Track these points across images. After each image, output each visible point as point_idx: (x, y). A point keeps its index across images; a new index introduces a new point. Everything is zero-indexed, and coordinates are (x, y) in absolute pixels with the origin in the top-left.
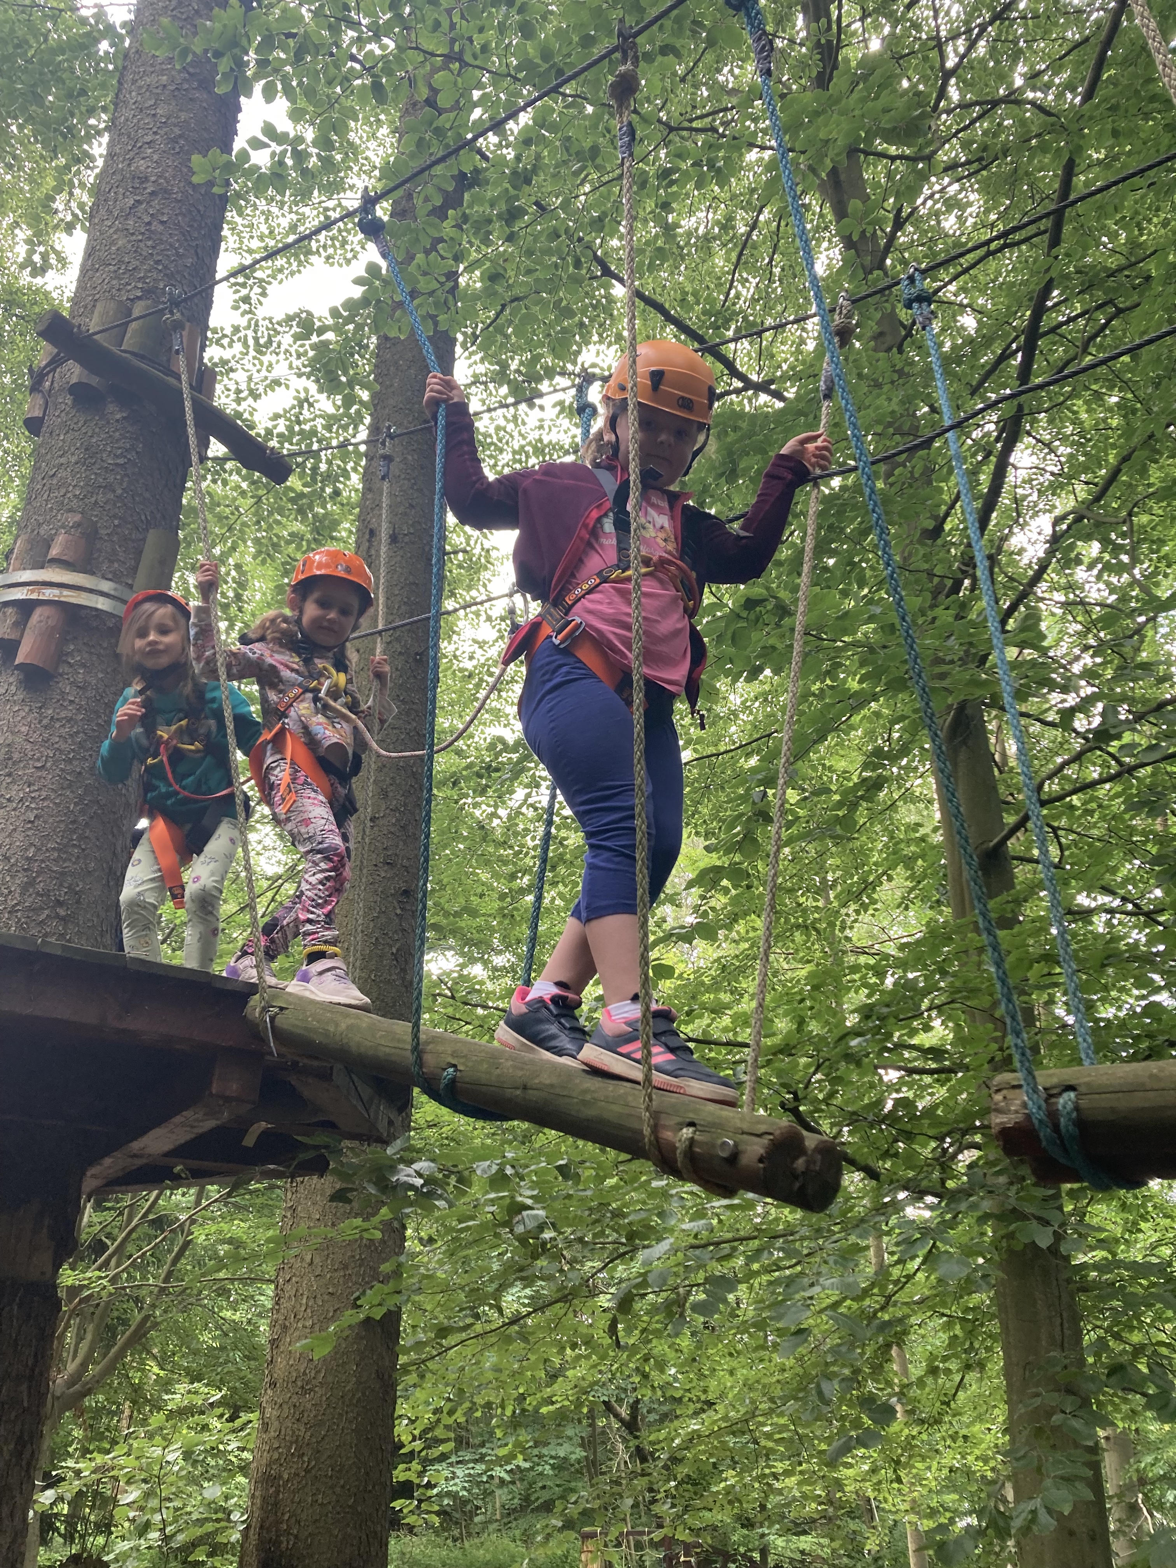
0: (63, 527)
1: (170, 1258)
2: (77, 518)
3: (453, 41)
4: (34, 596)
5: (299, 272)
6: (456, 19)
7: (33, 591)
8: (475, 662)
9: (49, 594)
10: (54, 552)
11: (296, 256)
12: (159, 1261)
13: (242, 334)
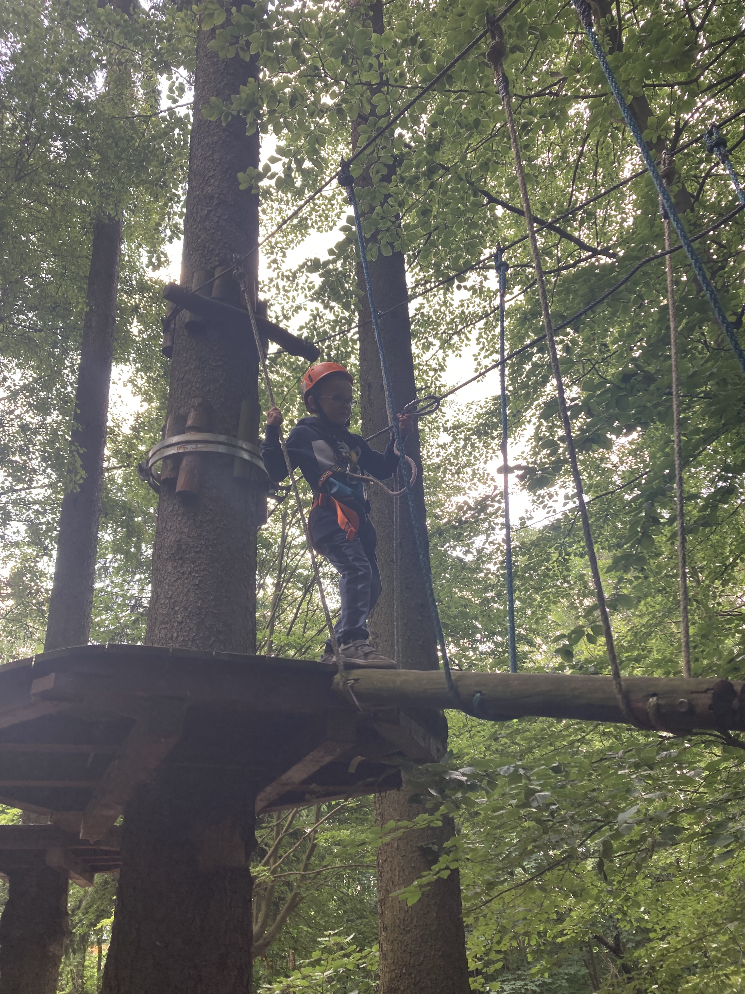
0: (193, 407)
1: (304, 857)
2: (200, 400)
3: (381, 75)
4: (181, 450)
5: (303, 240)
6: (382, 60)
7: (180, 448)
8: (441, 458)
9: (190, 448)
10: (189, 423)
11: (300, 231)
12: (298, 859)
13: (274, 283)
